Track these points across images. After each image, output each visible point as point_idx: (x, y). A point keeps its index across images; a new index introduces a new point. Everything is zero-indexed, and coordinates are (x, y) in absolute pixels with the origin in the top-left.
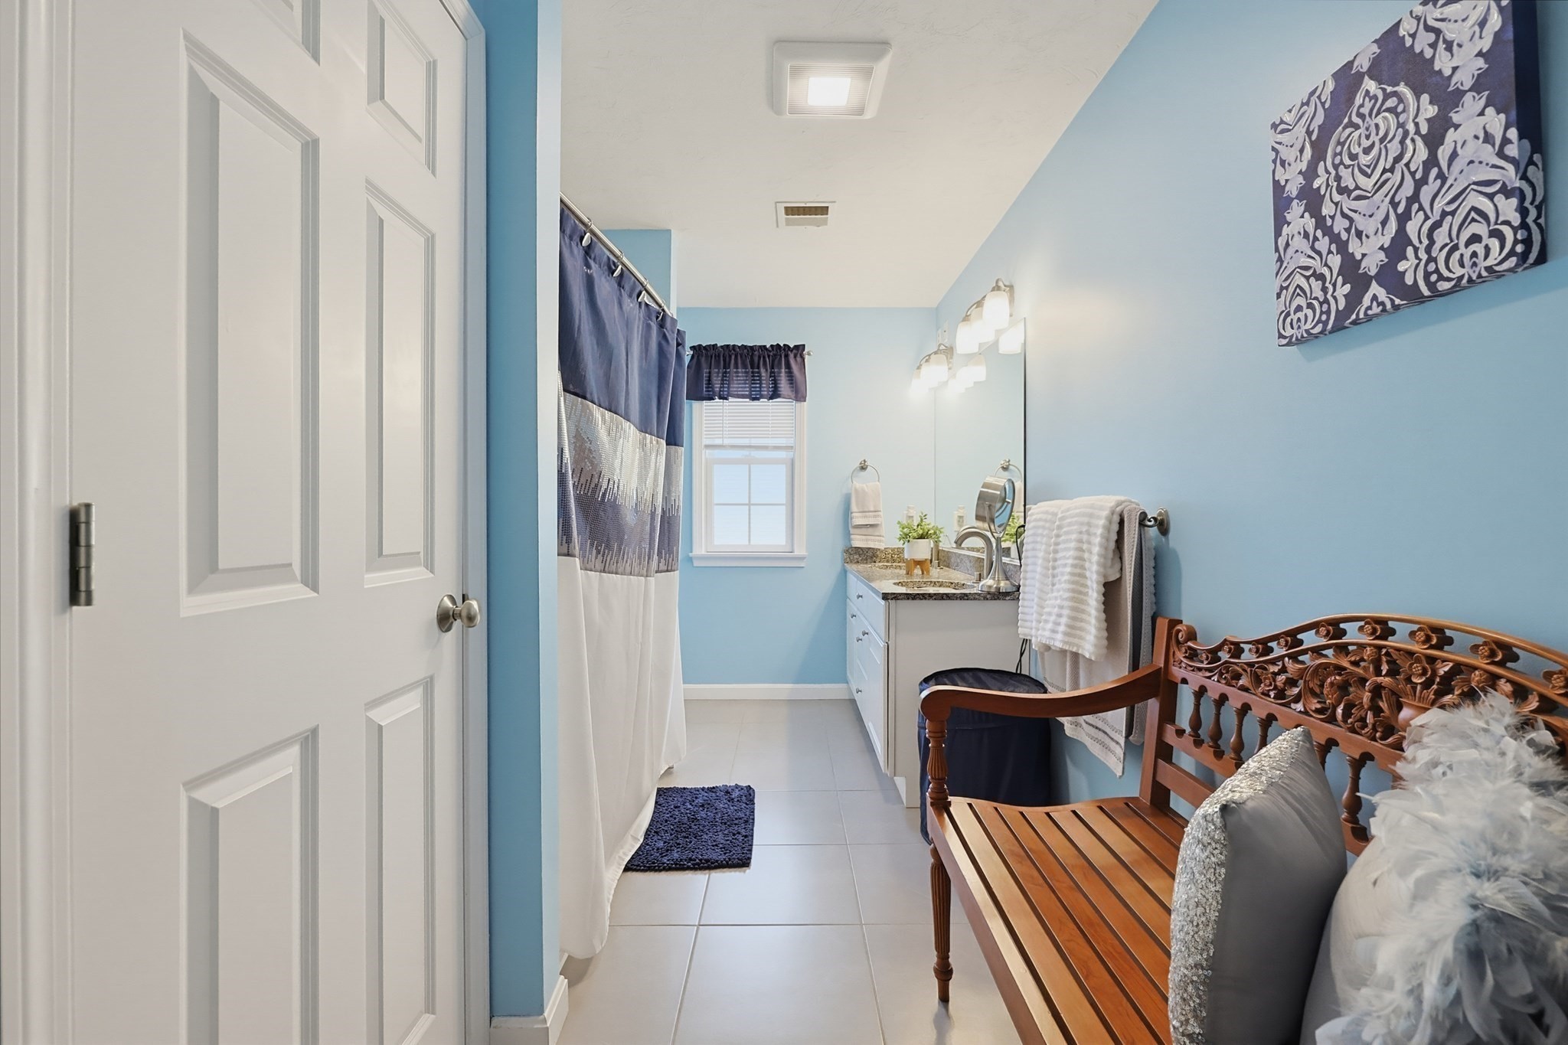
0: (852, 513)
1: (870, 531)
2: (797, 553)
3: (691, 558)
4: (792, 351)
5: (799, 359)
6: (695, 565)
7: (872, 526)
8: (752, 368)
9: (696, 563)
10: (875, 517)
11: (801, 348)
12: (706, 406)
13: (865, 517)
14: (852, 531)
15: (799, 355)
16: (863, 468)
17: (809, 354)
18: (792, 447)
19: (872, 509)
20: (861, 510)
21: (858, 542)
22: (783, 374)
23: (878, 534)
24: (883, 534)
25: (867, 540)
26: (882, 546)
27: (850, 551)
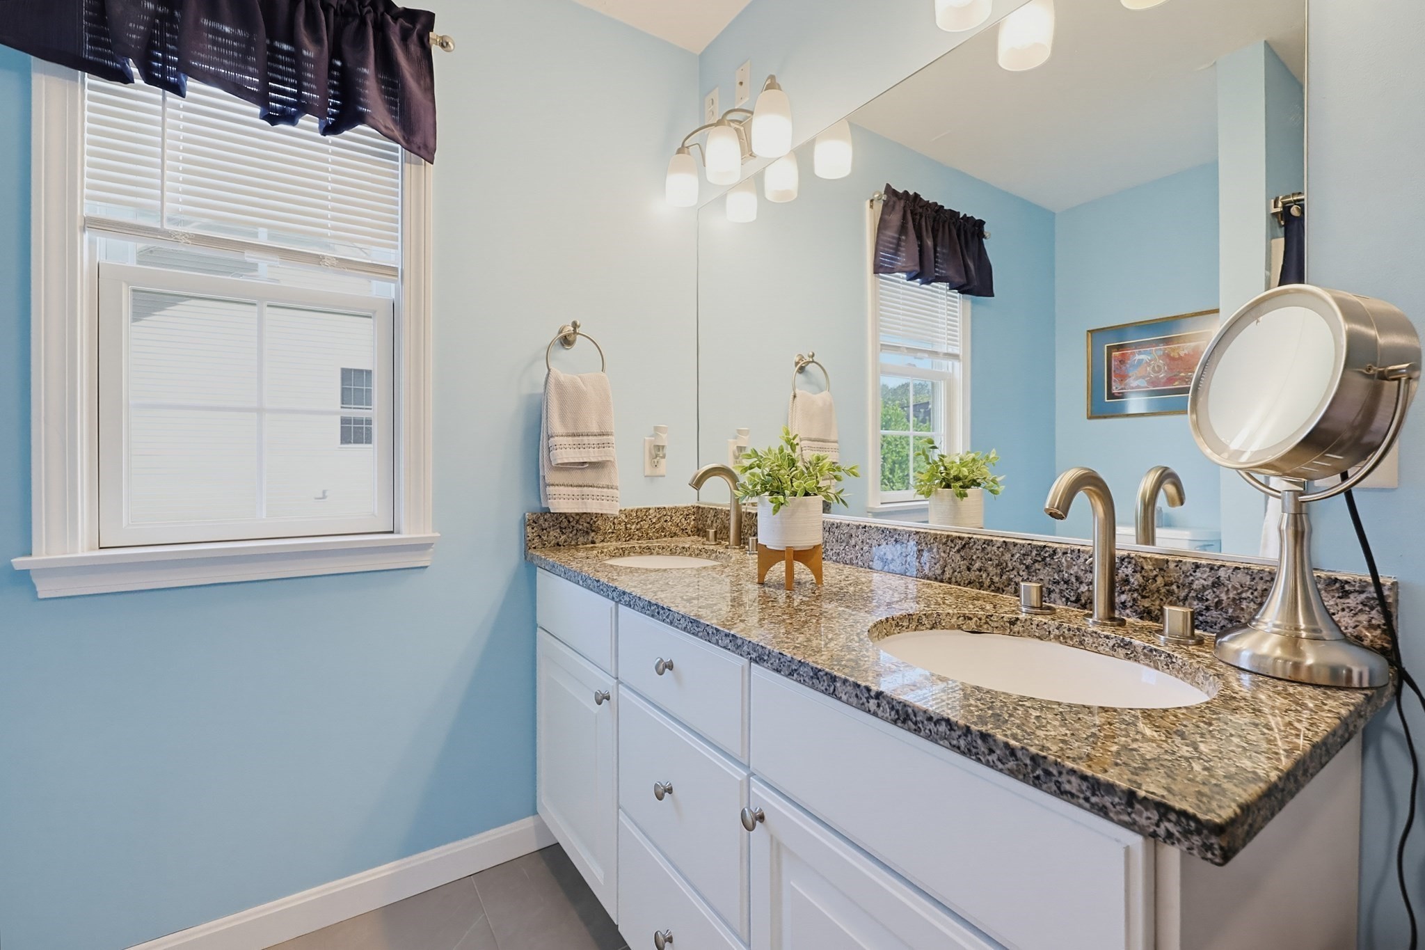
0: (549, 437)
1: (589, 477)
2: (407, 534)
3: (26, 573)
4: (395, 19)
5: (414, 48)
6: (41, 596)
7: (594, 465)
8: (271, 35)
9: (45, 589)
10: (602, 446)
11: (423, 19)
12: (91, 87)
13: (579, 446)
14: (551, 477)
15: (415, 36)
16: (566, 341)
17: (444, 45)
18: (395, 269)
19: (595, 429)
20: (571, 431)
21: (564, 502)
22: (369, 71)
23: (604, 482)
24: (617, 483)
25: (583, 497)
26: (612, 509)
27: (541, 521)
